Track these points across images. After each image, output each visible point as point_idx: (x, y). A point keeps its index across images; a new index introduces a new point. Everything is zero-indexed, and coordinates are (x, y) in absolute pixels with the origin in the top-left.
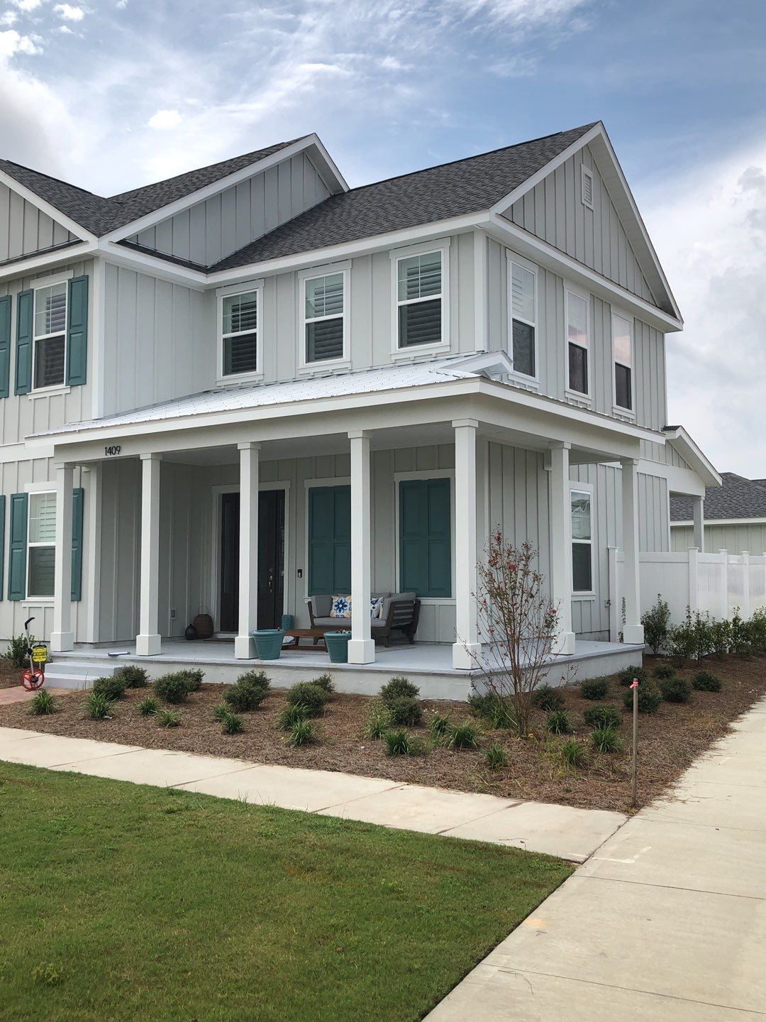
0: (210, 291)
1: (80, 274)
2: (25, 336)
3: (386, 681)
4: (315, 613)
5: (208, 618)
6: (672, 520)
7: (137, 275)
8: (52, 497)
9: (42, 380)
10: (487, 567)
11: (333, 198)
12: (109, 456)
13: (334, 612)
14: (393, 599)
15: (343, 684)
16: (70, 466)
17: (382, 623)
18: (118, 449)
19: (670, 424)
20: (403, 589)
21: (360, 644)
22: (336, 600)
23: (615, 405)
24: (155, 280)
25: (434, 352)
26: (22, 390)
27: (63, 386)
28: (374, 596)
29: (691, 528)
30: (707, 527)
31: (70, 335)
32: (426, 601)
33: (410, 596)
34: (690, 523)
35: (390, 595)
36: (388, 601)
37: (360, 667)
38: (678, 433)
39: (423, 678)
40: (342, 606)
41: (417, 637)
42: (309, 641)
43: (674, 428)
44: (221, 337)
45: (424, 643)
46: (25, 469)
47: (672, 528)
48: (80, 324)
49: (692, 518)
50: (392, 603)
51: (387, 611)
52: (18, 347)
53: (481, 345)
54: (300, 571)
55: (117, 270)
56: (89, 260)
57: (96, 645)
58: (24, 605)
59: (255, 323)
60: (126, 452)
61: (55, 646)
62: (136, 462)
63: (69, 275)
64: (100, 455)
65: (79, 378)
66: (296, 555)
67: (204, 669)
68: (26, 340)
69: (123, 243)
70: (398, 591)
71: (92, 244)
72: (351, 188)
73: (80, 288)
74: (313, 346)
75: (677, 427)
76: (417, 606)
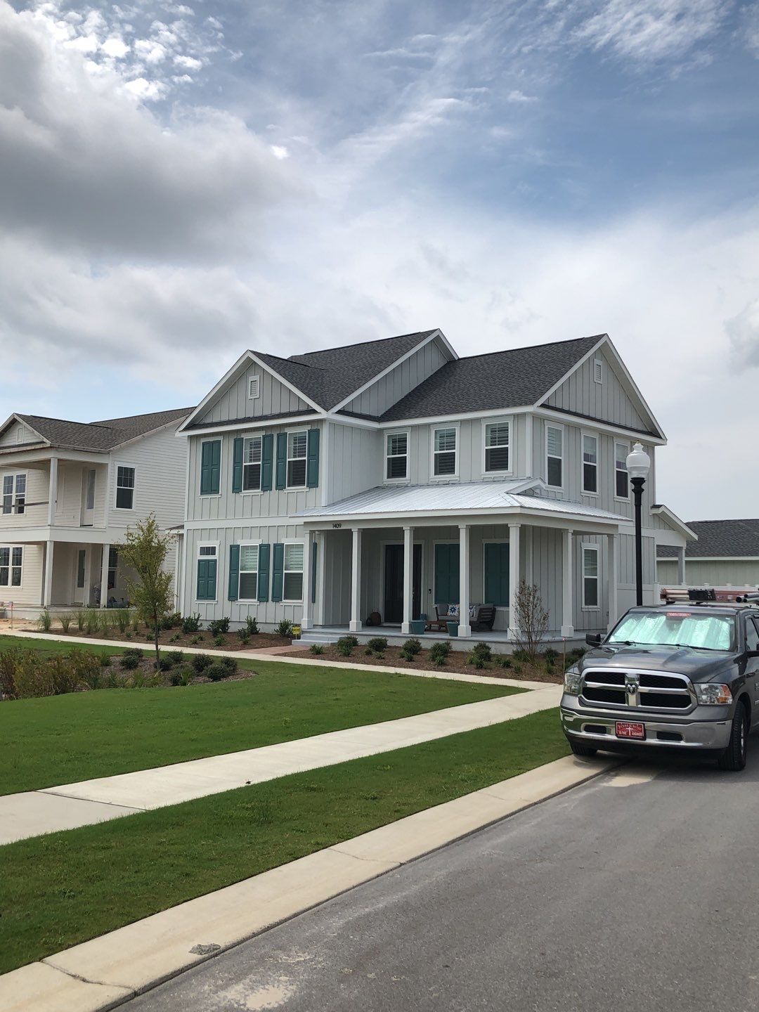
0: (381, 431)
1: (314, 428)
2: (281, 457)
3: (476, 644)
4: (439, 613)
5: (378, 615)
6: (657, 556)
7: (344, 426)
8: (302, 546)
9: (291, 483)
10: (518, 594)
11: (449, 363)
12: (335, 528)
13: (450, 613)
14: (481, 607)
15: (456, 646)
16: (312, 532)
17: (475, 620)
18: (340, 525)
19: (657, 503)
20: (487, 602)
21: (464, 628)
22: (450, 606)
23: (616, 496)
24: (353, 428)
25: (504, 475)
26: (280, 487)
27: (305, 486)
28: (471, 605)
29: (676, 562)
30: (686, 562)
31: (309, 460)
32: (498, 609)
33: (490, 605)
34: (676, 559)
35: (480, 605)
36: (478, 608)
37: (464, 639)
38: (661, 510)
39: (494, 644)
40: (453, 610)
41: (494, 628)
42: (435, 626)
43: (659, 506)
44: (386, 457)
45: (497, 631)
46: (283, 531)
47: (658, 562)
48: (315, 455)
49: (676, 556)
50: (480, 609)
51: (478, 612)
52: (277, 464)
53: (529, 474)
54: (430, 590)
55: (334, 425)
56: (321, 421)
57: (323, 626)
58: (281, 604)
59: (406, 450)
60: (343, 527)
61: (304, 626)
62: (350, 532)
63: (309, 427)
64: (331, 528)
65: (314, 483)
66: (428, 581)
67: (387, 638)
68: (283, 460)
69: (339, 412)
70: (484, 603)
71: (323, 414)
72: (460, 357)
73: (315, 435)
74: (438, 464)
75: (661, 506)
76: (494, 611)
